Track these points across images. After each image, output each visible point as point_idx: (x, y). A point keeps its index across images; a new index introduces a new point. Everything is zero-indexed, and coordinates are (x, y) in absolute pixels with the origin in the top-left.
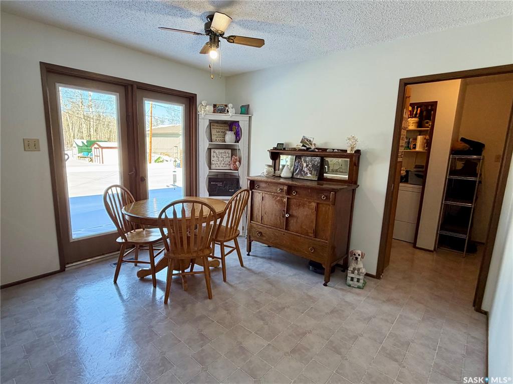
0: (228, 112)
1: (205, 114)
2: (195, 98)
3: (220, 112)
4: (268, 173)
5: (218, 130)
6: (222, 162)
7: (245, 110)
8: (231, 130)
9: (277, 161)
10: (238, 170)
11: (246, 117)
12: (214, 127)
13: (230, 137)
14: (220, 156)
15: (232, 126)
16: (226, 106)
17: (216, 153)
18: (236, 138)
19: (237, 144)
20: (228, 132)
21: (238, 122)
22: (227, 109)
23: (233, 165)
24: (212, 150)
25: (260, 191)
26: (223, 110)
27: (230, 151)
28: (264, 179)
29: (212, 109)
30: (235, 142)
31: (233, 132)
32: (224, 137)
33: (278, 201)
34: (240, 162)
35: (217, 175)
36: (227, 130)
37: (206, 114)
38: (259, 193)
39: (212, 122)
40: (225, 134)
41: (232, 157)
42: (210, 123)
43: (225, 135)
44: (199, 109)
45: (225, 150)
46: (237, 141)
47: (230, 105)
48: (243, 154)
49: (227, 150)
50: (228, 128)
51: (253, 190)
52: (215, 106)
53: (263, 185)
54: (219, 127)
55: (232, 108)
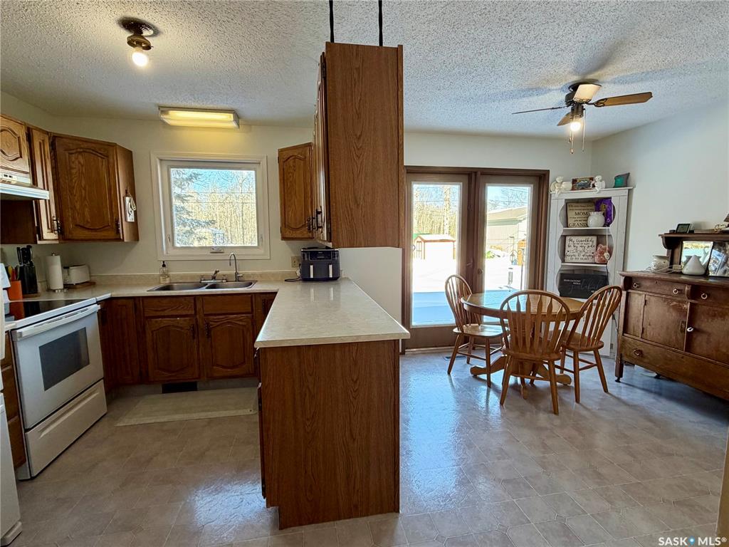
0: (594, 186)
1: (560, 193)
2: (547, 176)
3: (583, 189)
4: (658, 267)
5: (577, 212)
6: (581, 253)
7: (623, 181)
8: (598, 210)
9: (677, 251)
10: (606, 264)
11: (624, 191)
12: (571, 208)
13: (595, 220)
14: (579, 246)
15: (601, 204)
16: (592, 179)
17: (573, 242)
18: (606, 220)
19: (607, 228)
20: (592, 213)
21: (610, 198)
22: (593, 182)
23: (599, 256)
24: (568, 238)
25: (641, 293)
26: (587, 185)
27: (594, 239)
28: (651, 275)
29: (570, 185)
30: (604, 226)
31: (600, 214)
32: (587, 220)
33: (674, 307)
34: (610, 253)
35: (573, 270)
36: (592, 210)
37: (562, 193)
38: (640, 295)
39: (569, 203)
40: (588, 216)
41: (597, 246)
42: (566, 204)
43: (587, 218)
44: (551, 188)
45: (587, 237)
46: (607, 224)
47: (598, 178)
48: (617, 242)
49: (590, 238)
50: (593, 207)
51: (630, 291)
52: (574, 181)
53: (647, 284)
54: (580, 208)
55: (601, 181)
